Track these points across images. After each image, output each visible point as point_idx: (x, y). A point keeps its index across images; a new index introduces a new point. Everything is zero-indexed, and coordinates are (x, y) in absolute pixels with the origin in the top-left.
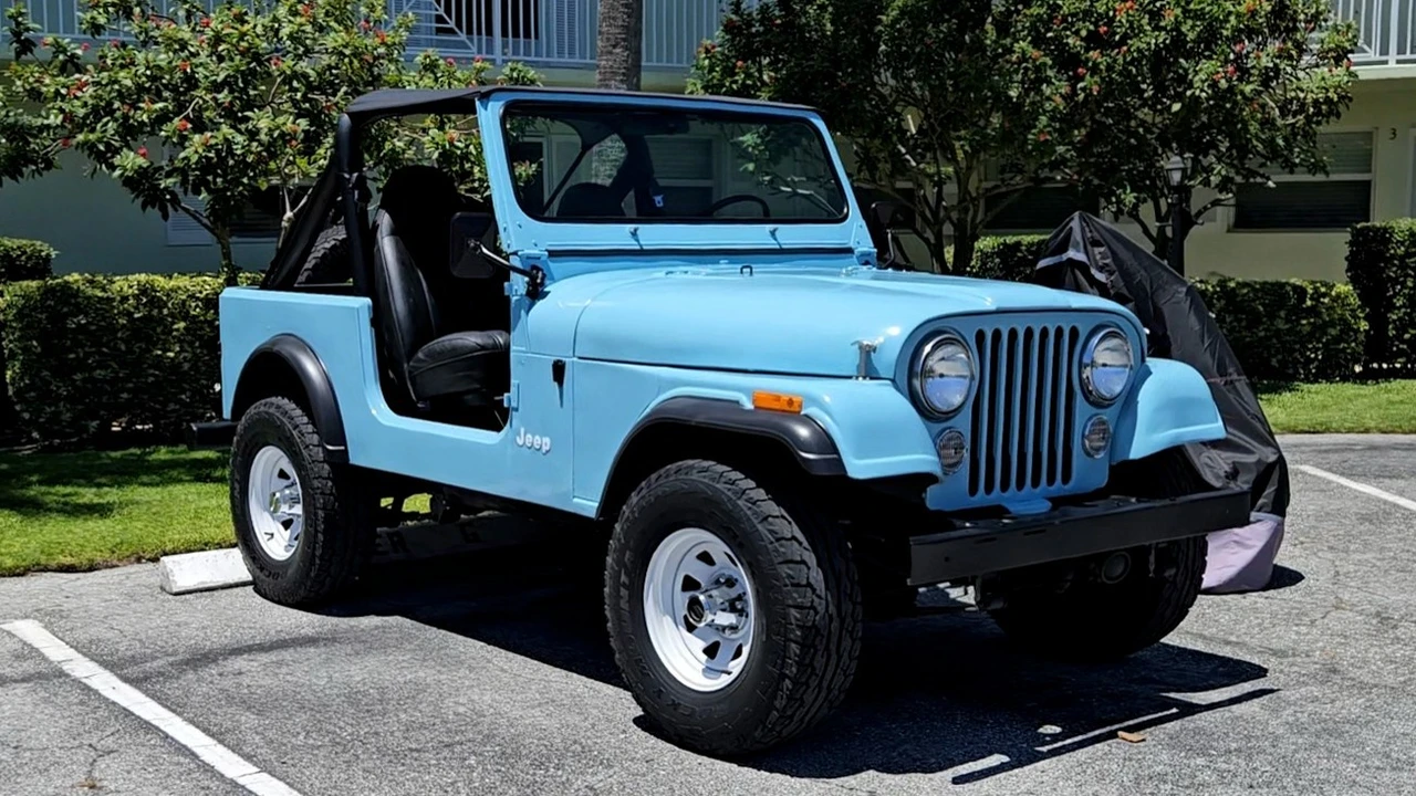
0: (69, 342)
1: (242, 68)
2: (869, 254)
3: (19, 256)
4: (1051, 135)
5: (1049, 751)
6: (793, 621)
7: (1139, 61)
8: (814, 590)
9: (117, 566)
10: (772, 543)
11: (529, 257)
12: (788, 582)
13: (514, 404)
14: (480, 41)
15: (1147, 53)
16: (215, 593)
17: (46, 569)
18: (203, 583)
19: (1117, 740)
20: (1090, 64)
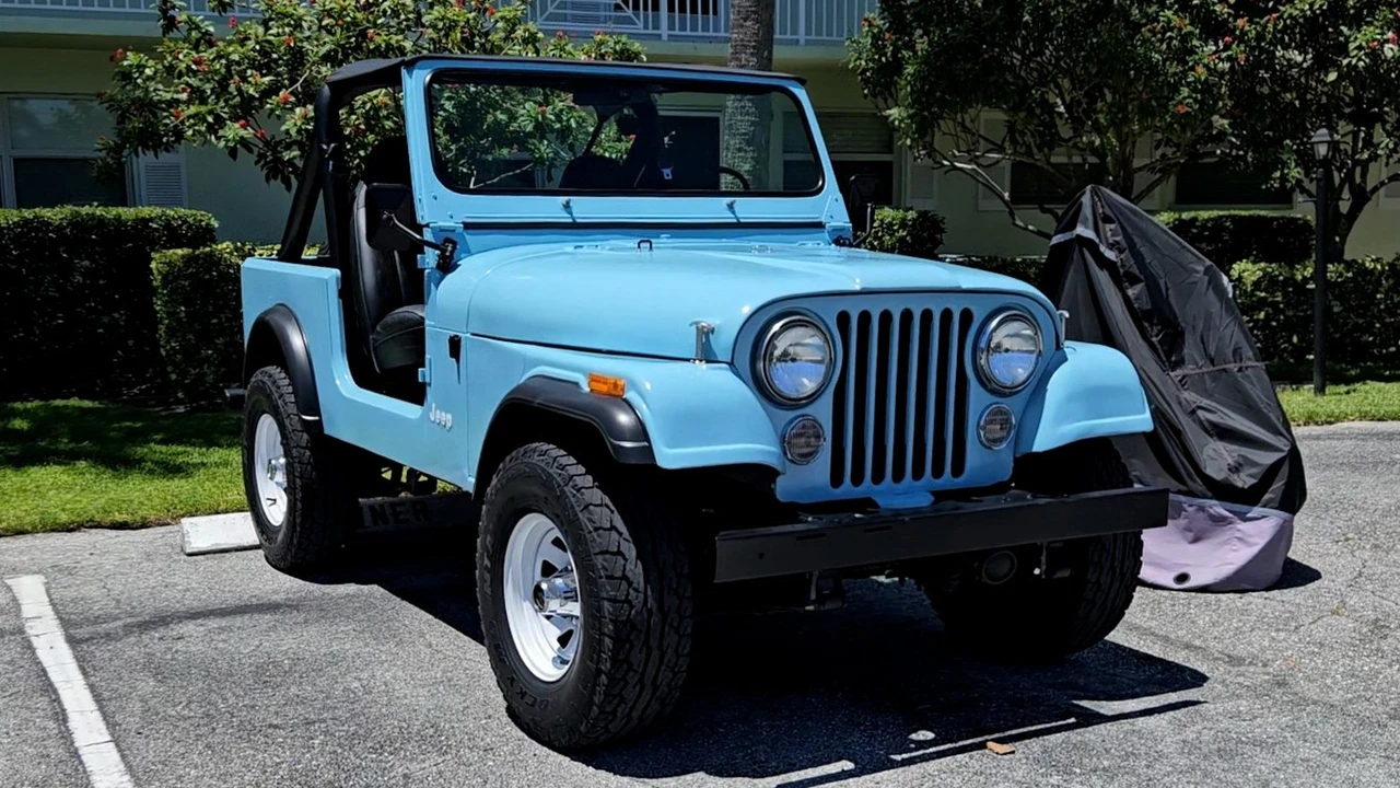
0: (211, 308)
1: (342, 42)
2: (842, 229)
3: (180, 226)
4: (1191, 107)
5: (903, 760)
6: (606, 614)
7: (1292, 28)
8: (630, 584)
9: (169, 524)
10: (590, 532)
11: (442, 230)
12: (602, 574)
13: (427, 380)
14: (646, 17)
15: (1301, 20)
16: (227, 555)
17: (99, 526)
18: (217, 544)
19: (987, 751)
20: (1238, 32)
